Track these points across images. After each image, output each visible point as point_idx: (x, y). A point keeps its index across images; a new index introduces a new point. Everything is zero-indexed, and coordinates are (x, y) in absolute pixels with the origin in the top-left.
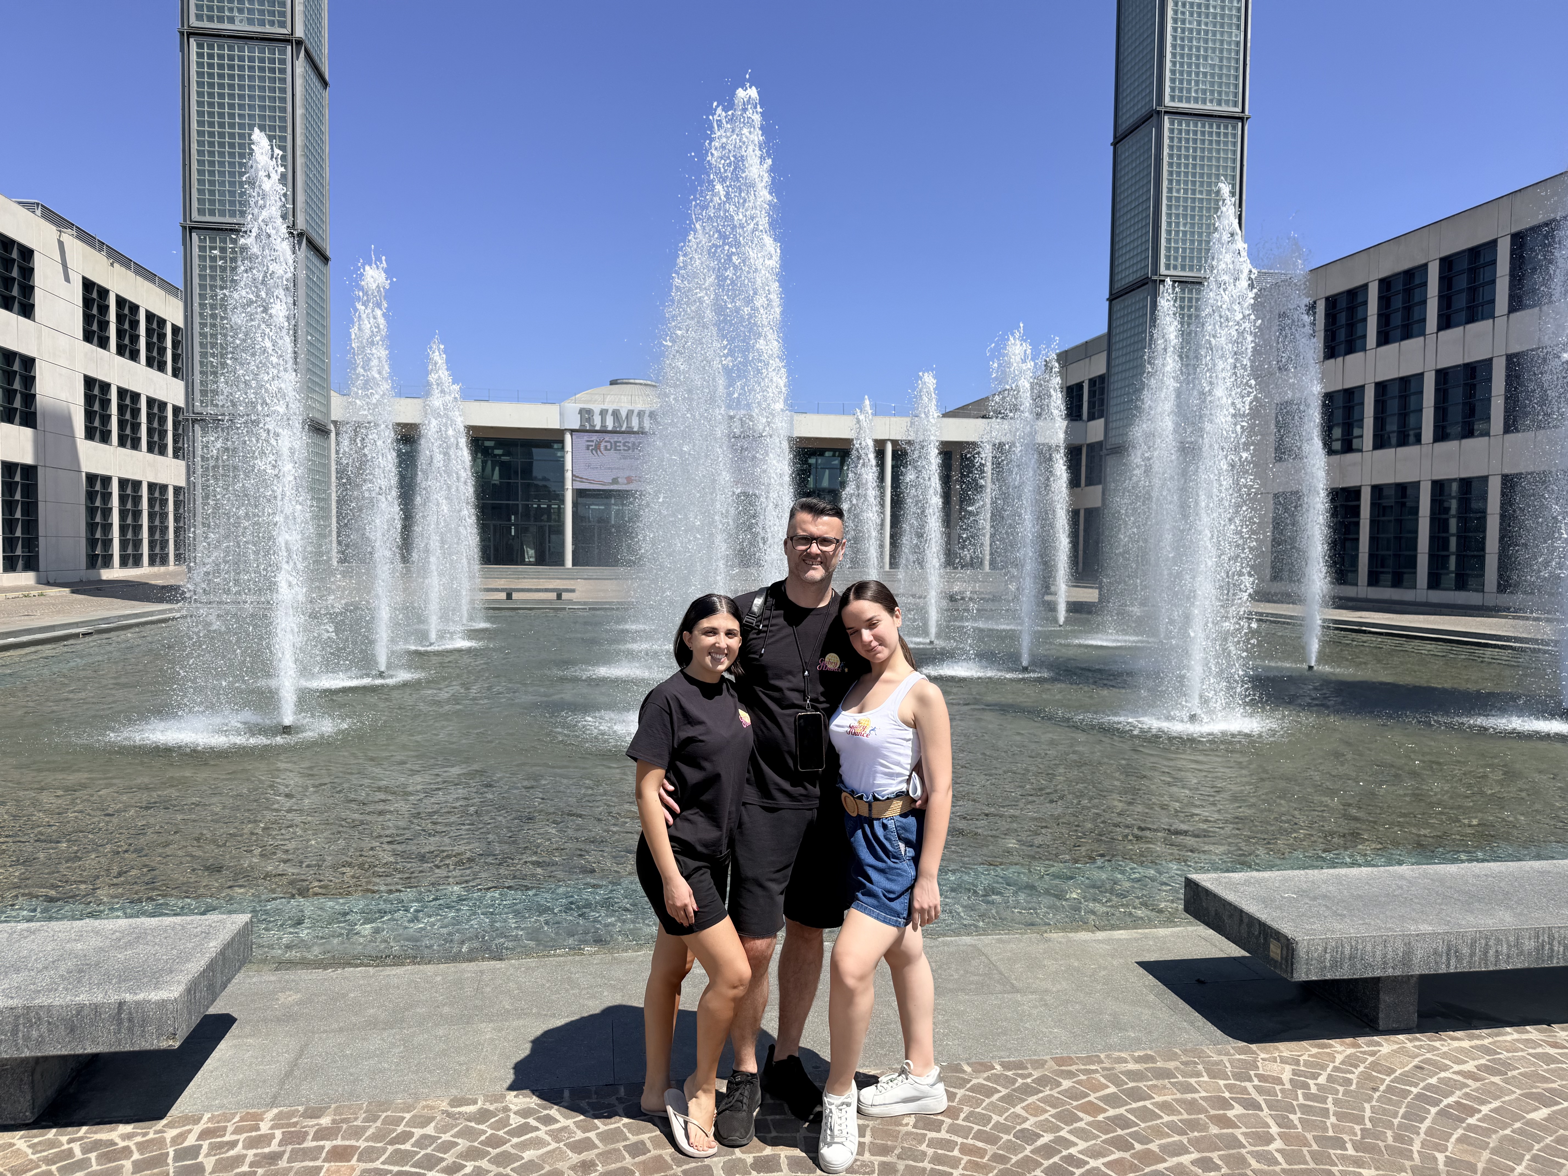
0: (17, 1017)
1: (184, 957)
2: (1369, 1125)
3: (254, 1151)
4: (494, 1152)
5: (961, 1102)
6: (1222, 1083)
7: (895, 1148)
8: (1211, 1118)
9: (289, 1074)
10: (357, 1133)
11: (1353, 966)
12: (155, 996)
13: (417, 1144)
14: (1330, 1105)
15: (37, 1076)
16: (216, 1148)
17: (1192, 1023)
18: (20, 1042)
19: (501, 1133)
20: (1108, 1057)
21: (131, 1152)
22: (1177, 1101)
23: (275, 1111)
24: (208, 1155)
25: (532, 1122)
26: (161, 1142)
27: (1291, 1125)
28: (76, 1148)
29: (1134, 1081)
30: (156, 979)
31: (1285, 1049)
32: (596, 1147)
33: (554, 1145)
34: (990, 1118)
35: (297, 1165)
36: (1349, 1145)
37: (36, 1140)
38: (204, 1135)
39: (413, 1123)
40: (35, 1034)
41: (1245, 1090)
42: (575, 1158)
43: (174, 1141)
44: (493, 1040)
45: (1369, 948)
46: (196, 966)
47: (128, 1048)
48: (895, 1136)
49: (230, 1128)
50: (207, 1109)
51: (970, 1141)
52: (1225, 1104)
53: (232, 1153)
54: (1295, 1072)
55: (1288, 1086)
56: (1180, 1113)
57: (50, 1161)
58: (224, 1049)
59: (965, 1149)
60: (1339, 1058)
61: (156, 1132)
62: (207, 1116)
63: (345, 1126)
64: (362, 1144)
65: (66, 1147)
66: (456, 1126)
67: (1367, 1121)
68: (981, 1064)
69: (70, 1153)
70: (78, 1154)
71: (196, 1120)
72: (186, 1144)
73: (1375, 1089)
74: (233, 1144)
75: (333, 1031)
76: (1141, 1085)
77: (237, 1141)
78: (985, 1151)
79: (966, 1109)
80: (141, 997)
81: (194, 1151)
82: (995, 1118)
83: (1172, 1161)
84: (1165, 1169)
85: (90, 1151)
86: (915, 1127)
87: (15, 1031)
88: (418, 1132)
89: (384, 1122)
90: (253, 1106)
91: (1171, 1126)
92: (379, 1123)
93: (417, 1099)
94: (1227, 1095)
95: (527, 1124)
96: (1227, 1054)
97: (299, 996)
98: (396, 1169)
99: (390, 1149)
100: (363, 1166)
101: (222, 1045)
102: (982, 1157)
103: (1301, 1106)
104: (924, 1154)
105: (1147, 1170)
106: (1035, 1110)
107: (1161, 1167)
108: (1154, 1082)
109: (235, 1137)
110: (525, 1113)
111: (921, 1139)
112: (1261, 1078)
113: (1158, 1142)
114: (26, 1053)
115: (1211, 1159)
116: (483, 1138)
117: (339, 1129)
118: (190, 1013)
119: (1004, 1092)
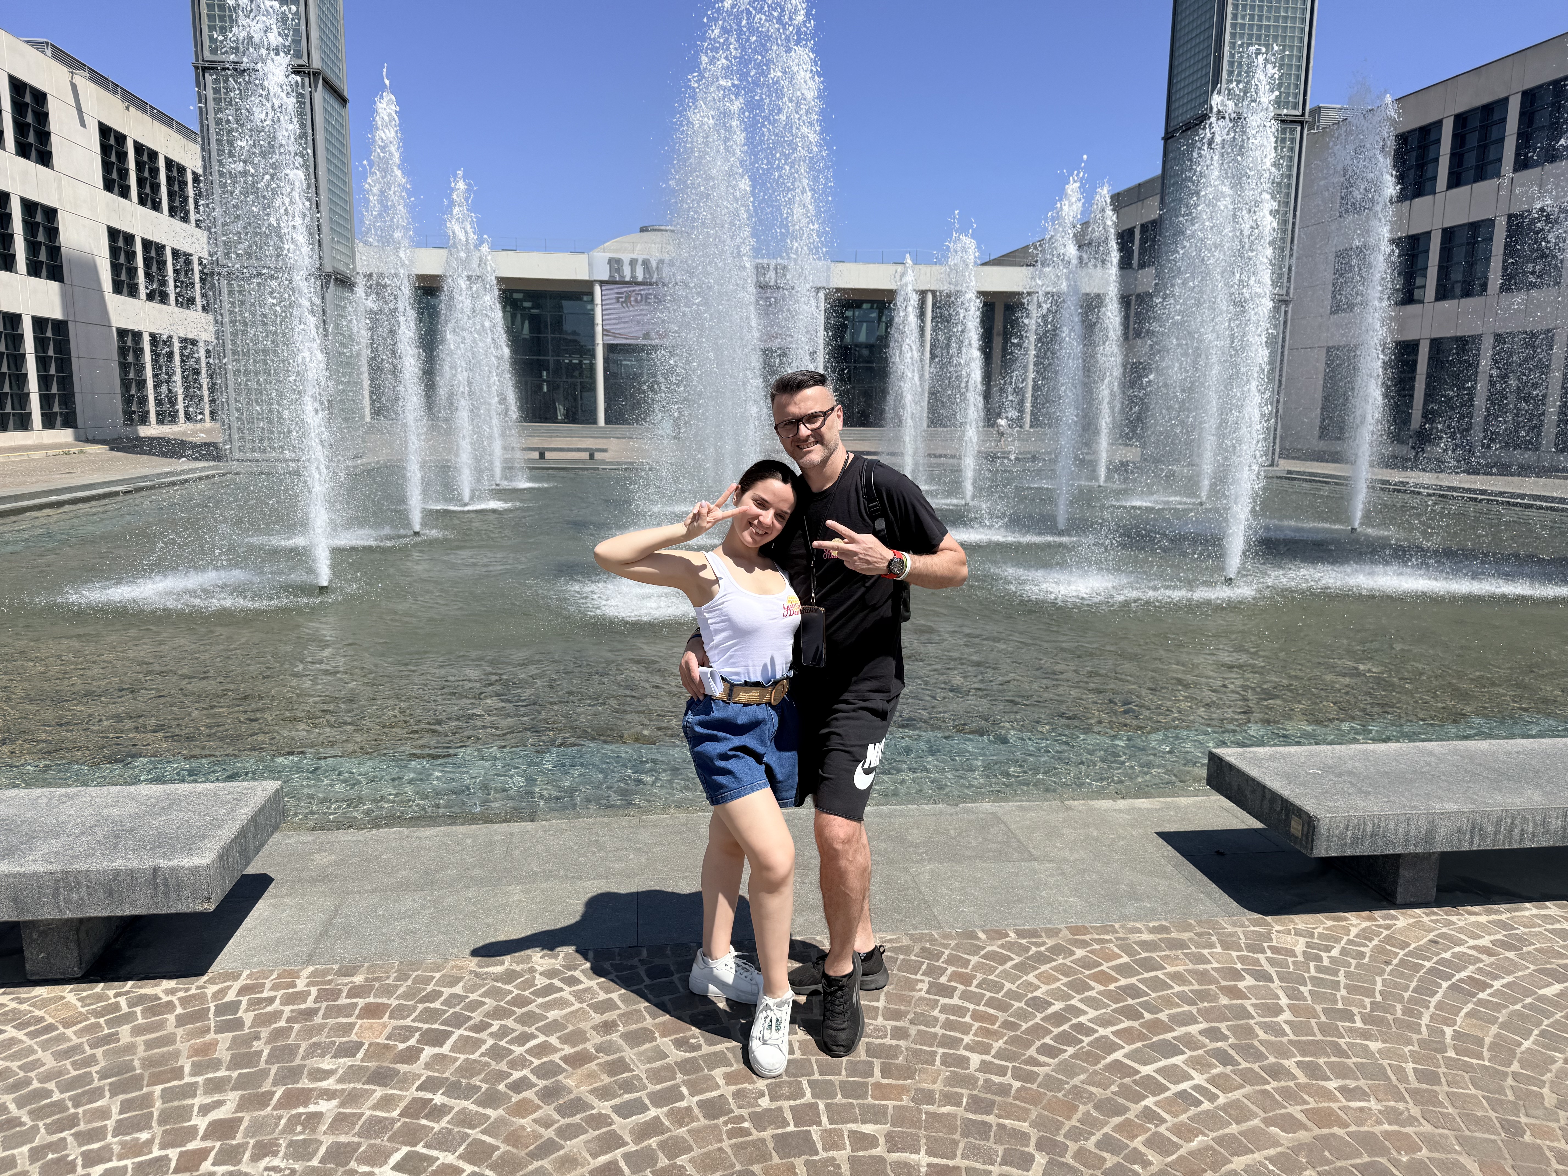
0: (57, 881)
1: (216, 824)
2: (1379, 998)
3: (291, 1007)
4: (519, 1011)
5: (975, 969)
6: (1234, 954)
7: (908, 1012)
8: (1223, 989)
9: (324, 933)
10: (388, 991)
11: (1374, 843)
12: (189, 862)
13: (446, 1003)
14: (1341, 978)
15: (83, 935)
16: (255, 1004)
17: (1208, 895)
18: (62, 904)
19: (526, 993)
20: (1122, 927)
21: (174, 1007)
22: (1189, 971)
23: (311, 969)
24: (247, 1010)
25: (557, 982)
26: (202, 997)
27: (1300, 997)
28: (123, 1001)
29: (1147, 951)
30: (189, 846)
31: (1300, 921)
32: (618, 1008)
33: (577, 1006)
34: (1003, 985)
35: (331, 1021)
36: (1357, 1018)
37: (85, 994)
38: (243, 991)
39: (442, 982)
40: (75, 896)
41: (1257, 962)
42: (597, 1018)
43: (215, 996)
44: (520, 901)
45: (1392, 826)
46: (227, 833)
47: (165, 911)
48: (908, 1001)
49: (268, 984)
50: (246, 966)
51: (981, 1008)
52: (1237, 975)
53: (269, 1009)
54: (1308, 945)
55: (1300, 958)
56: (1191, 984)
57: (98, 1014)
58: (261, 909)
59: (977, 1016)
60: (1354, 931)
61: (198, 988)
62: (246, 973)
63: (377, 985)
64: (394, 1002)
65: (113, 1000)
66: (484, 985)
67: (1377, 994)
68: (997, 932)
69: (117, 1007)
70: (125, 1008)
71: (236, 977)
72: (226, 1000)
73: (1388, 963)
74: (271, 1000)
75: (366, 892)
76: (1154, 955)
77: (275, 997)
78: (996, 1017)
79: (980, 976)
80: (174, 863)
81: (234, 1007)
82: (1008, 986)
83: (1180, 1031)
84: (1174, 1038)
85: (136, 1005)
86: (928, 992)
87: (56, 894)
88: (447, 991)
89: (415, 981)
90: (290, 964)
91: (1182, 997)
92: (409, 983)
93: (446, 959)
94: (1239, 966)
95: (551, 984)
96: (1243, 925)
97: (333, 857)
98: (425, 1026)
99: (421, 1007)
100: (395, 1023)
101: (260, 904)
102: (993, 1024)
103: (1312, 978)
104: (936, 1019)
105: (1155, 1039)
106: (1047, 979)
107: (1169, 1036)
108: (1167, 953)
109: (272, 994)
110: (550, 974)
111: (934, 1004)
112: (1274, 949)
113: (1167, 1012)
114: (69, 915)
115: (1219, 1029)
116: (509, 998)
117: (372, 987)
118: (223, 877)
119: (1017, 959)
